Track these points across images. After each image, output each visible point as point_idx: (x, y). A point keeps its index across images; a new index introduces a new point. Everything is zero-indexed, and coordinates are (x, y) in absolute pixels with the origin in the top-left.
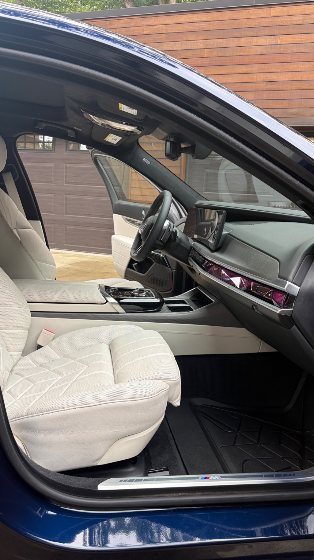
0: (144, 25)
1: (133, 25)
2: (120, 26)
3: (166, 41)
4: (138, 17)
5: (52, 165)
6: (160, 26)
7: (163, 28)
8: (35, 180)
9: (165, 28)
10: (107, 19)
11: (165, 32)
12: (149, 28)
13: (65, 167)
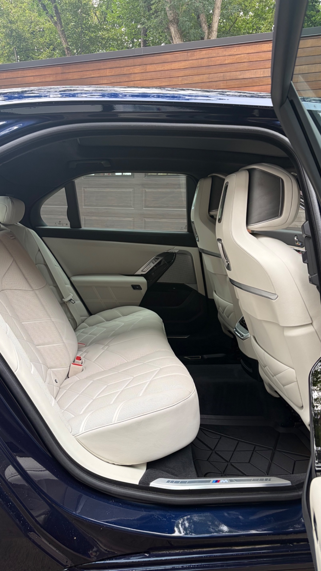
0: (226, 55)
1: (215, 55)
2: (202, 57)
3: (248, 69)
4: (220, 48)
5: (131, 190)
6: (243, 55)
7: (245, 57)
8: (114, 205)
9: (247, 57)
10: (189, 51)
11: (247, 61)
12: (231, 57)
13: (144, 192)
